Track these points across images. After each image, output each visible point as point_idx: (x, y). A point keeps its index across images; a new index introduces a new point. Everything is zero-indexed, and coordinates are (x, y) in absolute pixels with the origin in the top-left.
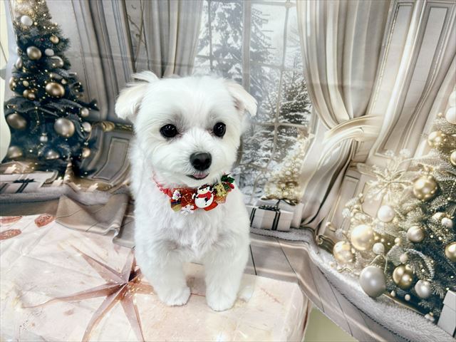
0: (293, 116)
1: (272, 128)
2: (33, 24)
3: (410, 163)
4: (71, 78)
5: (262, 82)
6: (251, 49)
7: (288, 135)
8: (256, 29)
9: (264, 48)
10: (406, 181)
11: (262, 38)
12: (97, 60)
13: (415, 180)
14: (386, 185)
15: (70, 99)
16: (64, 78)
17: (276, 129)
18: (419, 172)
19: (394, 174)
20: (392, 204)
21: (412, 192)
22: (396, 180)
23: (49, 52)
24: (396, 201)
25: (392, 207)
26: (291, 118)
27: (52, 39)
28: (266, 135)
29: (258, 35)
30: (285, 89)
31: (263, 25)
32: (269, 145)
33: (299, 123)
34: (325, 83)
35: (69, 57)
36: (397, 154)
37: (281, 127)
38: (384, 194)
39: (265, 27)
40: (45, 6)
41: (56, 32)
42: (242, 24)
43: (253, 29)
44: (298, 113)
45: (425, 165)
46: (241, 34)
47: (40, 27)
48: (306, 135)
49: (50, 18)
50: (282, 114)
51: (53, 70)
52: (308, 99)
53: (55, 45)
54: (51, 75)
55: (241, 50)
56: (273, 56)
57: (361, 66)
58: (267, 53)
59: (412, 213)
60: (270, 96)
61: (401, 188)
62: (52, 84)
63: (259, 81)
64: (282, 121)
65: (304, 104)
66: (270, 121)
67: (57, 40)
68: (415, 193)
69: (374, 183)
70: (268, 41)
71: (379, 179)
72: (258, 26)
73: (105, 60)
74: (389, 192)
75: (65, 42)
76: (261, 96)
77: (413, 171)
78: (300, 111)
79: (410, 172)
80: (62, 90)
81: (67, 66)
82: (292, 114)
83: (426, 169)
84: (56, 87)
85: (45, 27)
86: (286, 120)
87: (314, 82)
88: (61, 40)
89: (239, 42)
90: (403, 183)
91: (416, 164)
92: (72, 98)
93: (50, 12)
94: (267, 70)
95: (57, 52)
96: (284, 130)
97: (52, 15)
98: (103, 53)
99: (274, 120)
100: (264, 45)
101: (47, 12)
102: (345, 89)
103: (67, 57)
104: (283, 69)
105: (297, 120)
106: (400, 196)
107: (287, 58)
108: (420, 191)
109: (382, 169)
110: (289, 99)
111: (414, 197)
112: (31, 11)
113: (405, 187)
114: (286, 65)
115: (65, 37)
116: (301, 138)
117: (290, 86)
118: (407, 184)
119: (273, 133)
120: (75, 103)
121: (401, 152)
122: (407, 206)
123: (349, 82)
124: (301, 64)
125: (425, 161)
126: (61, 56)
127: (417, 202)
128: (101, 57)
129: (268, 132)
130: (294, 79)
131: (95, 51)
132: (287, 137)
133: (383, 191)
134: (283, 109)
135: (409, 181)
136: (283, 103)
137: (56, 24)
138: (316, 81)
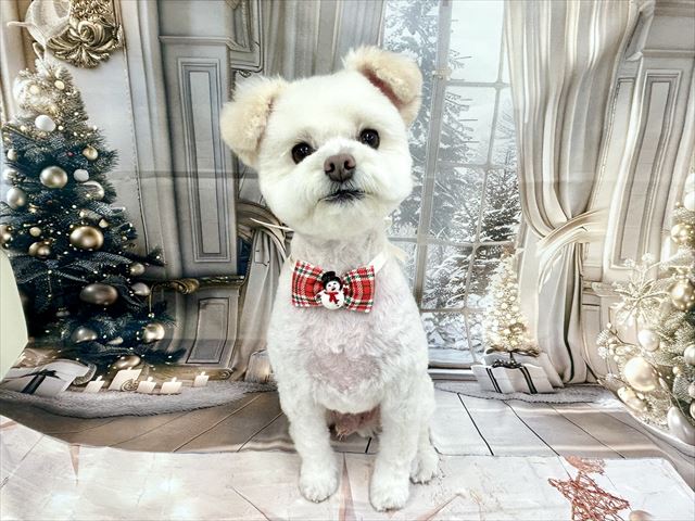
0: (498, 231)
1: (468, 250)
2: (57, 129)
3: (658, 268)
4: (115, 218)
5: (454, 188)
6: (442, 145)
7: (489, 258)
8: (450, 118)
9: (462, 142)
10: (660, 292)
11: (460, 129)
12: (167, 182)
13: (671, 289)
14: (635, 304)
15: (112, 252)
16: (104, 217)
17: (474, 251)
18: (673, 277)
19: (641, 287)
20: (652, 326)
21: (672, 305)
22: (646, 295)
23: (82, 174)
24: (656, 321)
25: (652, 330)
26: (494, 233)
27: (86, 153)
28: (460, 262)
29: (454, 126)
30: (491, 194)
31: (461, 112)
32: (461, 276)
33: (505, 238)
34: (540, 180)
35: (114, 182)
36: (639, 261)
37: (482, 248)
38: (637, 316)
39: (463, 115)
40: (78, 100)
41: (94, 141)
42: (428, 114)
43: (445, 119)
44: (505, 226)
45: (677, 268)
46: (426, 126)
47: (67, 135)
48: (512, 251)
49: (86, 119)
50: (485, 229)
51: (87, 205)
52: (518, 205)
53: (92, 162)
54: (82, 214)
55: (424, 147)
56: (475, 152)
57: (580, 156)
58: (465, 149)
59: (680, 330)
60: (467, 204)
61: (656, 303)
62: (83, 228)
63: (449, 187)
64: (485, 239)
65: (512, 213)
66: (467, 239)
67: (95, 155)
68: (676, 305)
69: (620, 305)
70: (469, 134)
71: (625, 298)
72: (454, 116)
73: (182, 181)
74: (642, 312)
75: (108, 157)
76: (451, 206)
77: (664, 277)
78: (507, 223)
79: (662, 281)
80: (100, 238)
81: (110, 196)
82: (497, 228)
83: (681, 272)
84: (89, 234)
85: (75, 134)
86: (489, 238)
87: (528, 181)
88: (101, 154)
89: (422, 137)
90: (657, 296)
91: (665, 268)
92: (116, 250)
93: (85, 109)
94: (462, 171)
95: (93, 175)
96: (484, 252)
97: (88, 115)
98: (181, 168)
99: (473, 238)
100: (462, 138)
101: (81, 109)
102: (561, 187)
103: (109, 182)
104: (488, 167)
105: (501, 235)
106: (657, 313)
107: (494, 153)
108: (682, 301)
109: (625, 285)
110: (496, 207)
111: (677, 310)
112: (53, 108)
113: (661, 300)
114: (493, 163)
115: (109, 149)
116: (505, 257)
117: (499, 189)
118: (662, 296)
119: (469, 258)
120: (121, 258)
121: (643, 258)
122: (671, 323)
123: (566, 177)
124: (515, 159)
125: (675, 262)
126: (99, 181)
127: (681, 315)
128: (174, 175)
129: (464, 256)
130: (505, 179)
131: (165, 167)
132: (487, 261)
133: (635, 312)
134: (486, 221)
135: (663, 292)
136: (487, 213)
137: (95, 128)
138: (531, 179)
